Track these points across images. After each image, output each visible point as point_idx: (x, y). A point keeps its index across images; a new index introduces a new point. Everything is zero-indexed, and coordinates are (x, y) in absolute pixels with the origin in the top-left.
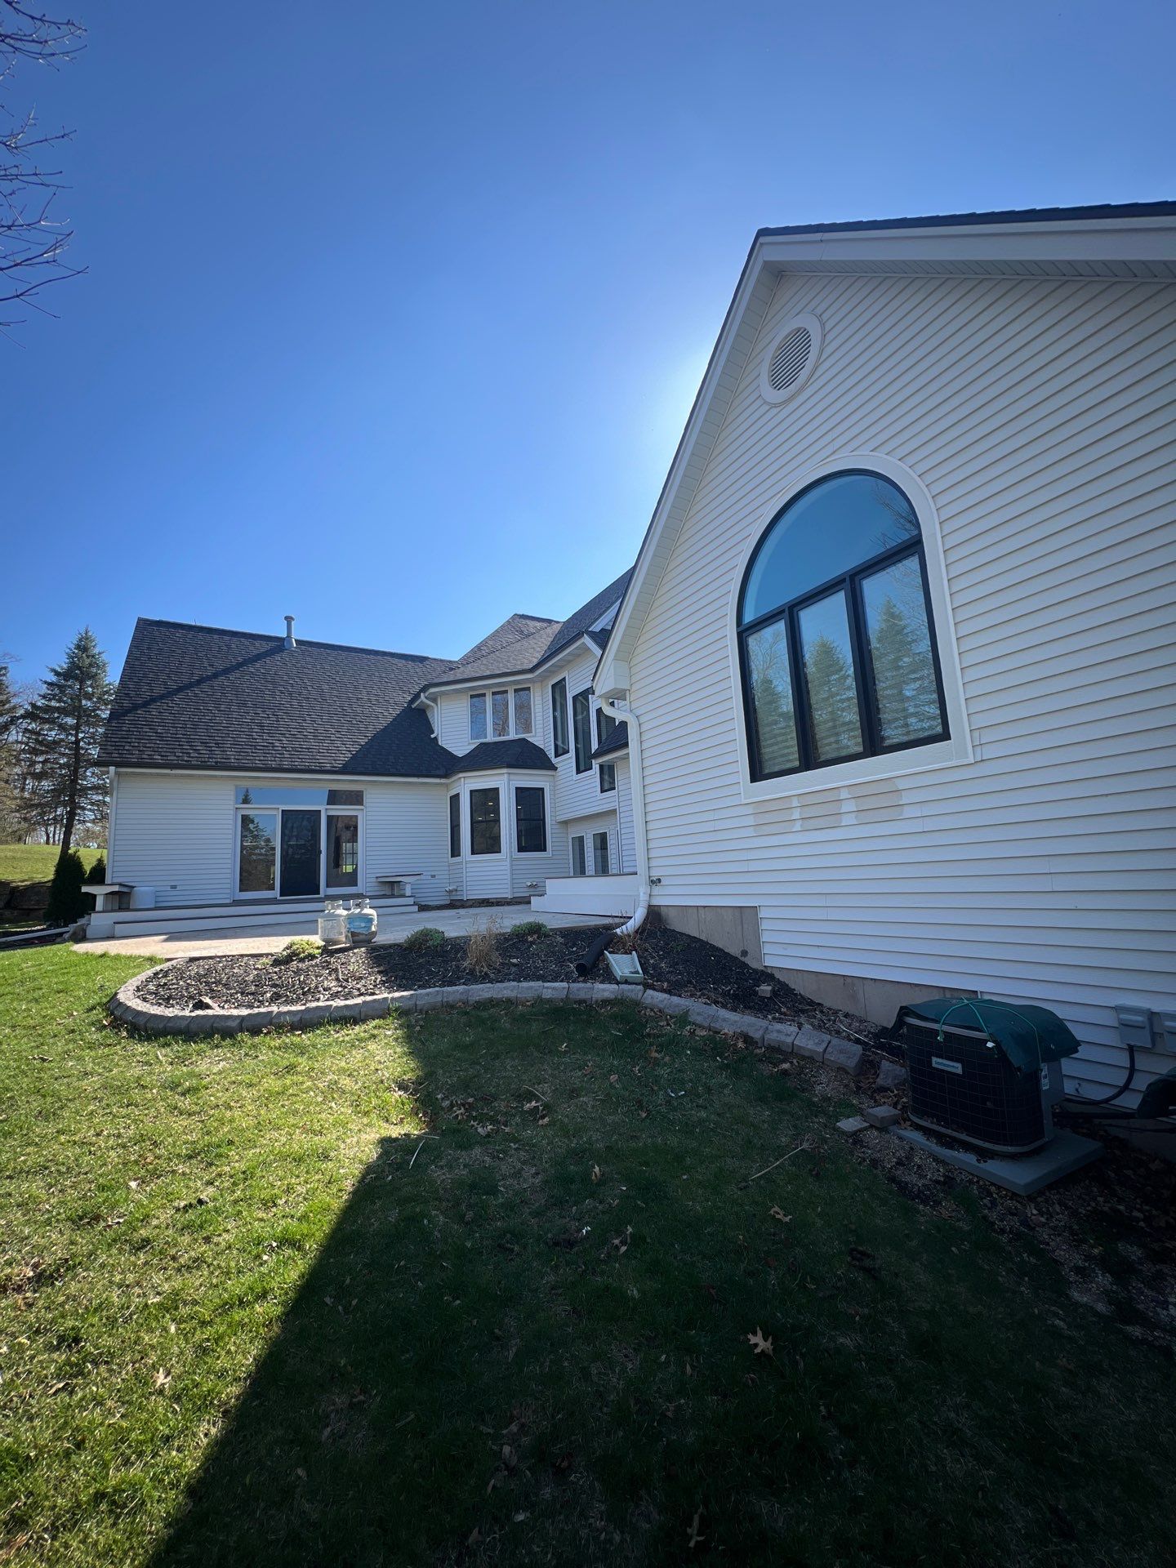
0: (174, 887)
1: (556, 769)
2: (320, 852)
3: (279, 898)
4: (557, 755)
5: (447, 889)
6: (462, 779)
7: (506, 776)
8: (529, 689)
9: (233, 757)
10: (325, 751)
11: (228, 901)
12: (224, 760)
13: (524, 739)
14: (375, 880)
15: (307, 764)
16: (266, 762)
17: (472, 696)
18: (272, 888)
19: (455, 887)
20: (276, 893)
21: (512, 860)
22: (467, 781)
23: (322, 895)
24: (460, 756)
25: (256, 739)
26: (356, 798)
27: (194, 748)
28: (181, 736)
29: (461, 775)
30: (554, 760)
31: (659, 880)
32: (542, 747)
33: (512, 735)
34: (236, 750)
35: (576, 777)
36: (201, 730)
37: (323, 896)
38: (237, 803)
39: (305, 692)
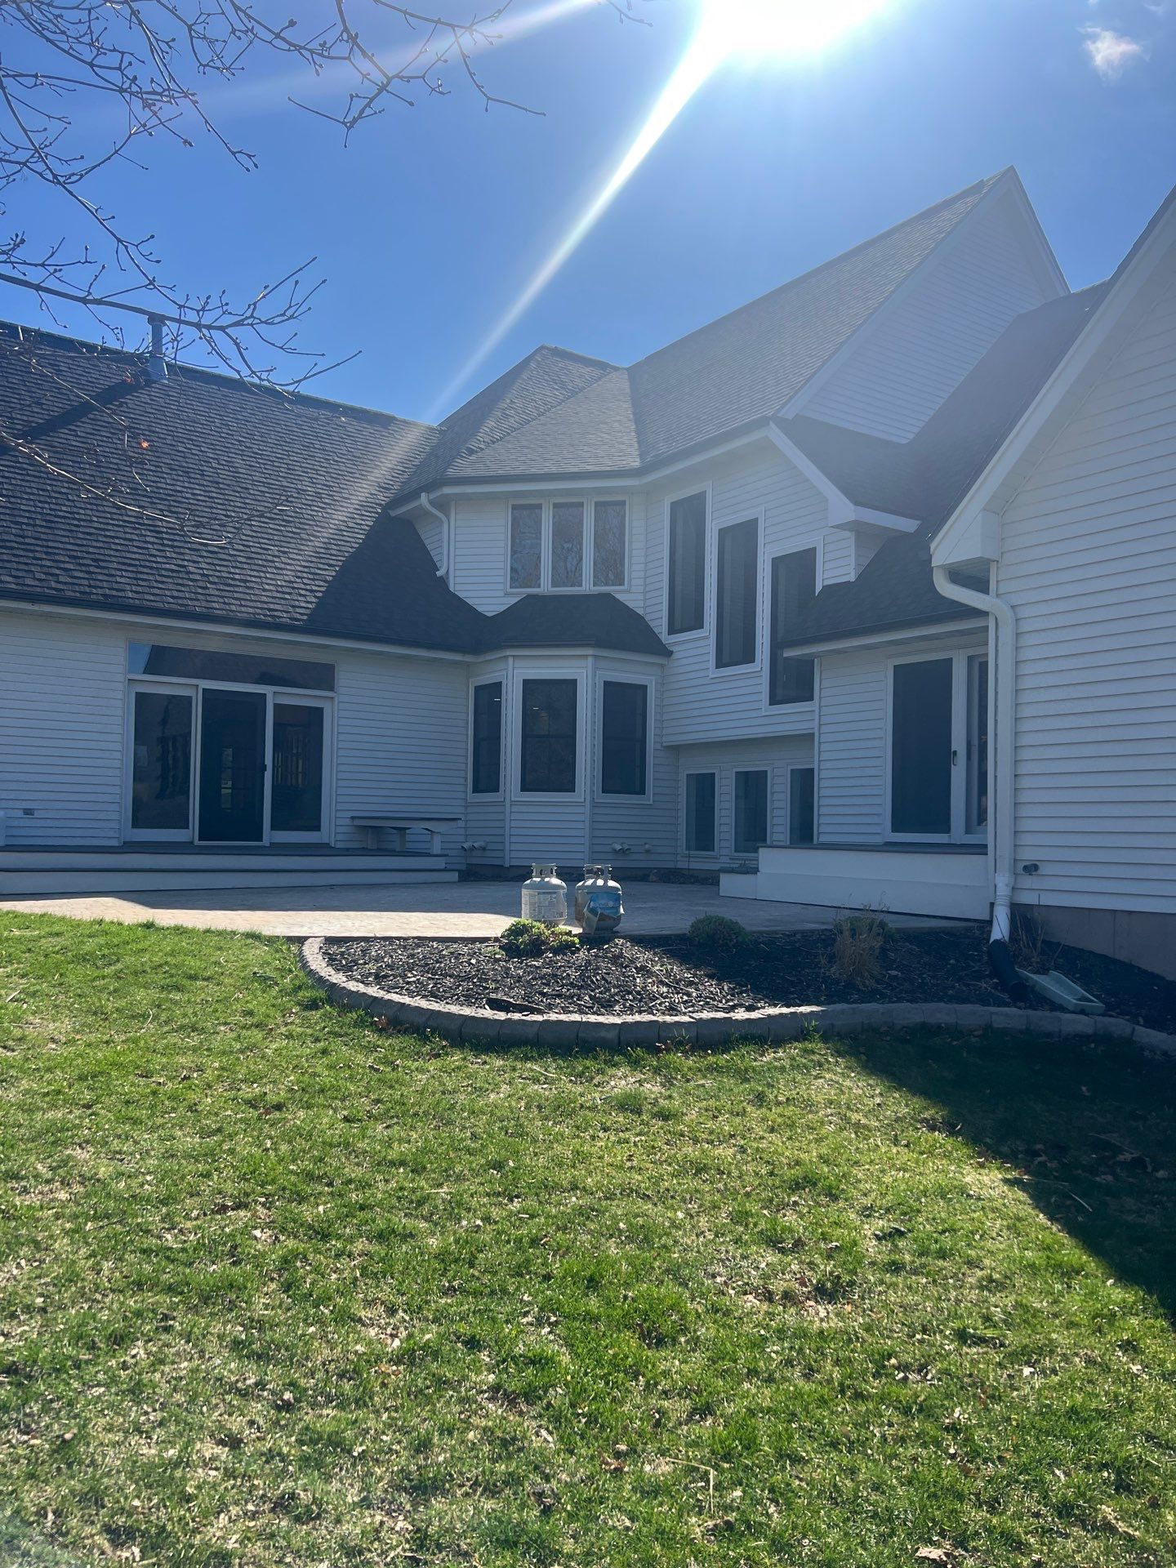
0: (28, 812)
1: (670, 654)
2: (264, 768)
3: (197, 842)
4: (672, 631)
5: (465, 846)
6: (511, 660)
7: (590, 660)
8: (623, 503)
9: (128, 587)
10: (271, 588)
11: (115, 843)
12: (114, 593)
13: (608, 597)
14: (348, 822)
15: (251, 610)
16: (185, 602)
17: (514, 507)
18: (185, 825)
19: (483, 844)
20: (190, 833)
21: (595, 805)
22: (519, 663)
23: (266, 841)
24: (490, 614)
25: (155, 556)
26: (322, 677)
27: (62, 566)
28: (33, 541)
29: (509, 652)
30: (666, 638)
31: (1036, 867)
32: (640, 612)
33: (588, 585)
34: (130, 575)
35: (713, 672)
36: (62, 533)
37: (268, 845)
38: (130, 672)
39: (208, 471)
